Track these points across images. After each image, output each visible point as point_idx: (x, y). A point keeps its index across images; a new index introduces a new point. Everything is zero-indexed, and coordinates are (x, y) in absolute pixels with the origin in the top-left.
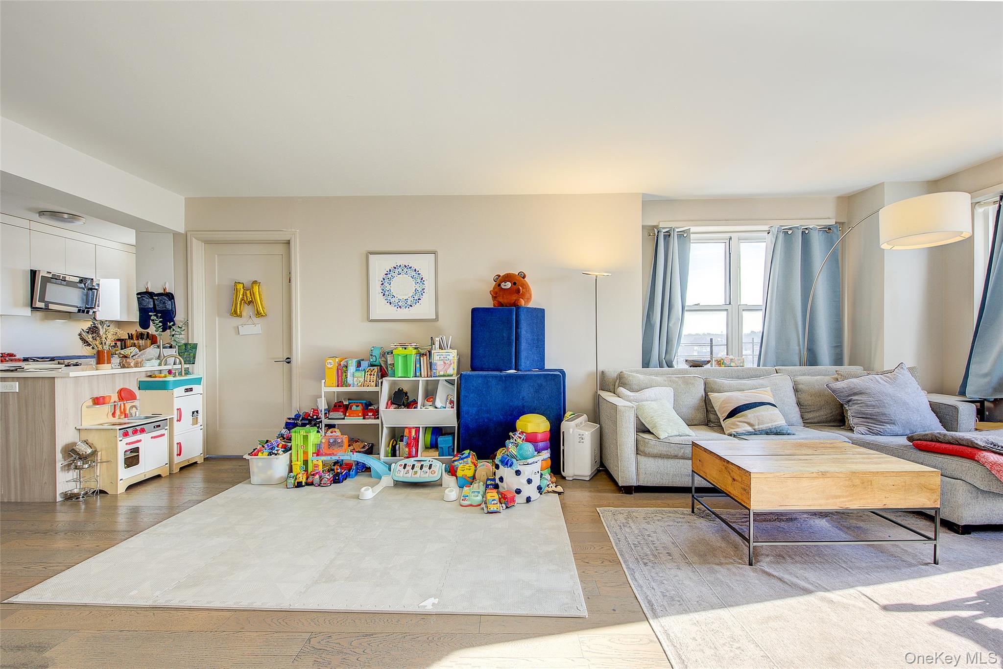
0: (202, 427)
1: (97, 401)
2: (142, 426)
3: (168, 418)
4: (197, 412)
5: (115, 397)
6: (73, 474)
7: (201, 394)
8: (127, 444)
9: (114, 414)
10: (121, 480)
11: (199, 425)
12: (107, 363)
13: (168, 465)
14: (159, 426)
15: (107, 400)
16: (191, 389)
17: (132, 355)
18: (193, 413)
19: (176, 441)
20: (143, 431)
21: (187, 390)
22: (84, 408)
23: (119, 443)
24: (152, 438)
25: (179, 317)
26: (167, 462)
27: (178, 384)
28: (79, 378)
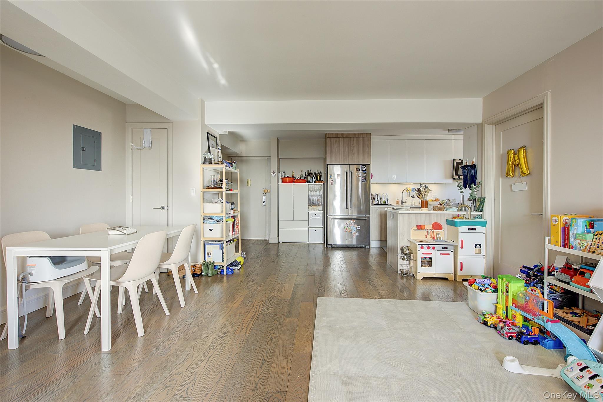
0: (484, 257)
1: (419, 227)
2: (434, 246)
3: (454, 244)
4: (480, 245)
5: (429, 227)
6: (405, 263)
7: (485, 233)
8: (423, 253)
9: (426, 236)
10: (418, 272)
11: (482, 254)
12: (425, 208)
13: (453, 274)
14: (447, 248)
15: (423, 228)
16: (475, 229)
17: (444, 204)
18: (476, 245)
19: (459, 261)
20: (433, 248)
21: (470, 229)
22: (412, 230)
23: (418, 252)
24: (441, 254)
25: (478, 180)
26: (453, 272)
27: (463, 224)
28: (411, 214)
